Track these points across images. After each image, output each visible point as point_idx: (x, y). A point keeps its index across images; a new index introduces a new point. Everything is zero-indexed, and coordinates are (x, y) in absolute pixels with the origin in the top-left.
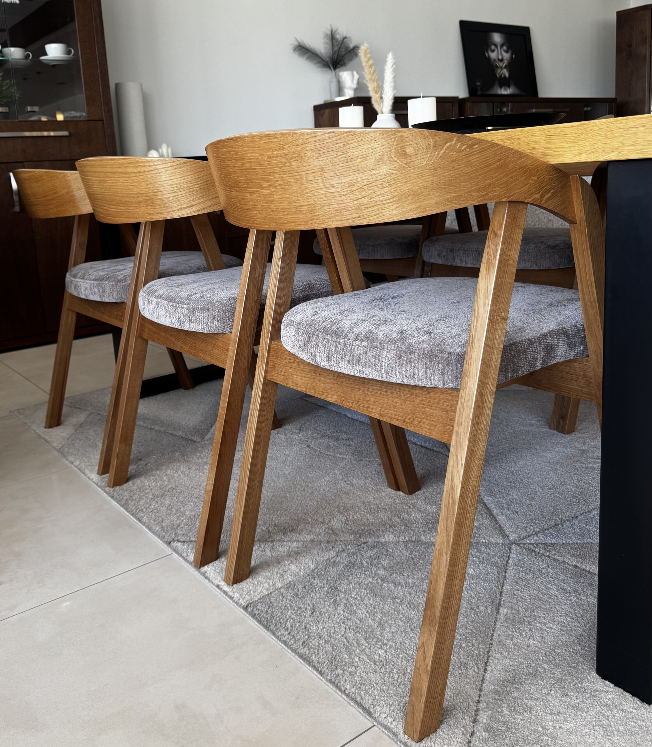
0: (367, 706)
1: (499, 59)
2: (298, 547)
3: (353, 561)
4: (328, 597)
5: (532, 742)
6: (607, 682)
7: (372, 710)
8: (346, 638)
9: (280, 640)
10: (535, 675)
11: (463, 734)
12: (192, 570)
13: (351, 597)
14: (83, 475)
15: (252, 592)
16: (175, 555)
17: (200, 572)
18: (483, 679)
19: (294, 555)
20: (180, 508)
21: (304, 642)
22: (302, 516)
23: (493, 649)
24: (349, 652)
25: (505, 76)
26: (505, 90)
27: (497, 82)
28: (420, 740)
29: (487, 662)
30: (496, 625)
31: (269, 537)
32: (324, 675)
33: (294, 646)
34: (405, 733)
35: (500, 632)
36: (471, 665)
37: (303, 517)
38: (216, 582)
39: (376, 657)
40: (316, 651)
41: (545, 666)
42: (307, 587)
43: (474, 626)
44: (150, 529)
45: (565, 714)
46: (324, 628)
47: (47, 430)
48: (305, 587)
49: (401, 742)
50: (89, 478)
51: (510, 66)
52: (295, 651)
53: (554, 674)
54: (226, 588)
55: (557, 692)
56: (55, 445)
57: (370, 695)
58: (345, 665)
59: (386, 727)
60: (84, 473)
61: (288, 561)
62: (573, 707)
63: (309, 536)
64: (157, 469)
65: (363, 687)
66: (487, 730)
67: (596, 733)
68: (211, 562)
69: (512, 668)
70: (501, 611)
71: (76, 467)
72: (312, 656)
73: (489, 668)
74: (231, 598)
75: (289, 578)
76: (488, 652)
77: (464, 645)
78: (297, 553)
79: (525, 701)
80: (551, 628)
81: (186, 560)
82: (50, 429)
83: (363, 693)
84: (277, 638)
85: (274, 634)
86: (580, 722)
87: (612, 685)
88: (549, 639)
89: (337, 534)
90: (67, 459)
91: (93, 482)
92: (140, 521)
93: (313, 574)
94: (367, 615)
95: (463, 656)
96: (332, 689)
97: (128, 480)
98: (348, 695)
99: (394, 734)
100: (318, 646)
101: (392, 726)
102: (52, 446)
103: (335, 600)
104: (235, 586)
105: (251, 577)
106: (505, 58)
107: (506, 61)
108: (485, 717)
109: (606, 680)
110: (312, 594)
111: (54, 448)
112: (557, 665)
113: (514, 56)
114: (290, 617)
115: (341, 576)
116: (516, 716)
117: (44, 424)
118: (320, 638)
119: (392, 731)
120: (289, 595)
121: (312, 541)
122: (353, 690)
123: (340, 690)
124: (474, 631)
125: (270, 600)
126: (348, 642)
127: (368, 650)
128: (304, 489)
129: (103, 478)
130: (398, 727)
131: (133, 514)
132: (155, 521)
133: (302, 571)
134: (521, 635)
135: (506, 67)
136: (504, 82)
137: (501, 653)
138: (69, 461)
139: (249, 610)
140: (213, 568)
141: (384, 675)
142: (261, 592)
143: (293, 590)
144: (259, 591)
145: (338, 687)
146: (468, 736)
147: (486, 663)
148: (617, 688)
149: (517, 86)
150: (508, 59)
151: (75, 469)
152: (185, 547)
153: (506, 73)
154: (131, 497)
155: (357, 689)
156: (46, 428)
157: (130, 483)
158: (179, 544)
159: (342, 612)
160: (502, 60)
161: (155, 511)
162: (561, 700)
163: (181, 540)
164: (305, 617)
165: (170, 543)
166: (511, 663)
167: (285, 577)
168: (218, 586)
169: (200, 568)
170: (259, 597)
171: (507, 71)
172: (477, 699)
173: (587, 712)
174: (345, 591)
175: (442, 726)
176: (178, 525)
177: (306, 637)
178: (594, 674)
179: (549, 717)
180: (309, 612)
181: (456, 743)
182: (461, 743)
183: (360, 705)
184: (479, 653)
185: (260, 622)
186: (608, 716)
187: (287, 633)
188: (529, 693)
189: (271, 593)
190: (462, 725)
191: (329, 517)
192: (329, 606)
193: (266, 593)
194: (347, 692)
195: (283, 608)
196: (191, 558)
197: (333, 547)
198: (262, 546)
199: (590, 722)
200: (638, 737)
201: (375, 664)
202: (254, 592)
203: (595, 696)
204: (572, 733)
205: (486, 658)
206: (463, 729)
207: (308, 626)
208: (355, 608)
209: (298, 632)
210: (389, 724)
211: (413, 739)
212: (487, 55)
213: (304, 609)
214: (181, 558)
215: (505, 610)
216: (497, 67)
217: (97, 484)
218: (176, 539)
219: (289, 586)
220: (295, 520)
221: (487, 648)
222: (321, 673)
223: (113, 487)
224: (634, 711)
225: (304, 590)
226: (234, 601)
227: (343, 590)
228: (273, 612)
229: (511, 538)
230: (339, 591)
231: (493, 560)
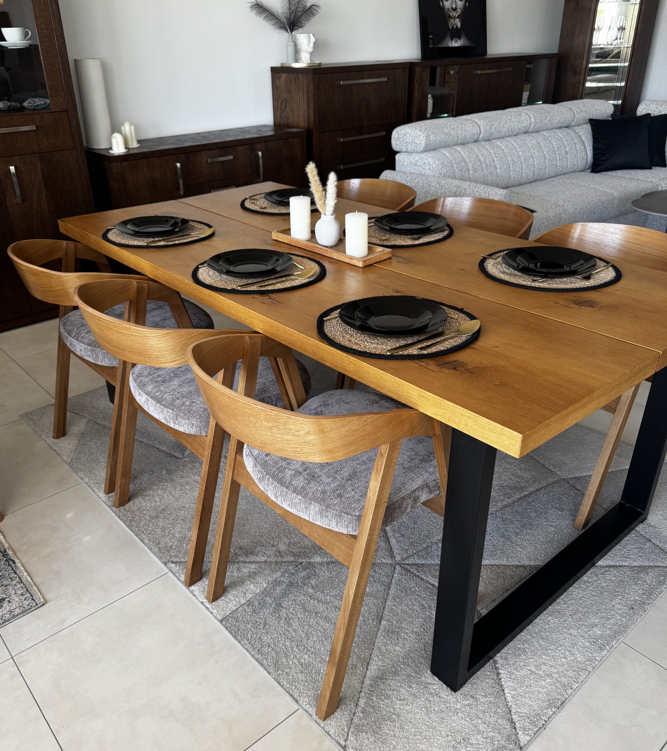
0: (295, 696)
1: (452, 8)
2: (256, 569)
3: (292, 581)
4: (274, 612)
5: (386, 719)
6: (435, 677)
7: (298, 699)
8: (285, 646)
9: (244, 647)
10: (395, 673)
11: (349, 715)
12: (184, 588)
13: (290, 612)
14: (93, 492)
15: (225, 608)
16: (170, 574)
17: (189, 590)
18: (365, 675)
19: (252, 576)
20: (171, 530)
21: (259, 650)
22: (259, 538)
23: (373, 653)
24: (287, 657)
25: (457, 27)
26: (456, 41)
27: (449, 34)
28: (325, 719)
29: (369, 662)
30: (377, 634)
31: (236, 559)
32: (271, 675)
33: (252, 653)
34: (316, 715)
35: (379, 640)
36: (359, 666)
37: (260, 540)
38: (201, 600)
39: (303, 660)
40: (266, 656)
41: (402, 666)
42: (261, 604)
43: (364, 636)
44: (151, 549)
45: (408, 700)
46: (271, 638)
47: (55, 440)
48: (260, 604)
49: (314, 720)
50: (98, 496)
51: (463, 17)
52: (253, 656)
53: (406, 671)
54: (207, 605)
55: (406, 685)
56: (65, 458)
57: (298, 690)
58: (284, 667)
59: (306, 711)
61: (249, 581)
62: (412, 695)
63: (263, 558)
64: (150, 489)
65: (294, 684)
66: (362, 712)
67: (422, 712)
68: (196, 582)
69: (383, 668)
70: (382, 623)
71: (86, 483)
72: (263, 660)
73: (369, 667)
74: (212, 613)
75: (249, 596)
76: (370, 655)
77: (356, 651)
78: (255, 574)
79: (387, 691)
80: (410, 637)
81: (179, 579)
82: (58, 440)
83: (293, 688)
84: (242, 645)
85: (240, 642)
86: (415, 705)
87: (437, 679)
88: (408, 645)
89: (282, 556)
90: (77, 475)
91: (102, 500)
92: (143, 542)
93: (265, 593)
94: (299, 627)
95: (355, 659)
96: (275, 684)
97: (129, 500)
98: (285, 689)
99: (311, 715)
100: (268, 653)
101: (309, 710)
102: (63, 459)
103: (279, 615)
104: (213, 603)
105: (224, 595)
106: (458, 7)
107: (459, 10)
108: (363, 703)
109: (435, 675)
110: (265, 610)
111: (65, 461)
112: (409, 665)
113: (467, 4)
114: (250, 630)
115: (285, 594)
116: (380, 702)
117: (51, 434)
118: (269, 646)
119: (309, 713)
120: (249, 610)
121: (265, 562)
122: (288, 686)
123: (280, 685)
124: (364, 639)
125: (237, 615)
126: (286, 649)
127: (298, 655)
128: (261, 512)
129: (110, 497)
130: (312, 711)
131: (136, 535)
132: (153, 543)
133: (258, 589)
134: (392, 642)
135: (458, 17)
136: (456, 34)
137: (378, 657)
138: (79, 477)
139: (224, 623)
140: (198, 588)
141: (307, 674)
142: (231, 608)
143: (252, 606)
144: (230, 607)
145: (279, 683)
146: (352, 715)
147: (368, 664)
148: (440, 681)
149: (468, 37)
150: (462, 8)
151: (86, 485)
152: (177, 568)
153: (458, 23)
154: (133, 518)
155: (290, 685)
156: (54, 438)
157: (131, 503)
158: (173, 565)
159: (283, 625)
160: (455, 10)
161: (153, 532)
162: (407, 691)
163: (174, 561)
164: (260, 629)
165: (167, 563)
166: (382, 664)
167: (247, 595)
168: (202, 603)
169: (189, 587)
170: (230, 612)
171: (460, 21)
172: (360, 689)
173: (419, 699)
174: (286, 607)
175: (338, 710)
176: (171, 547)
177: (260, 646)
178: (429, 672)
179: (398, 702)
180: (262, 625)
181: (344, 721)
182: (347, 721)
183: (292, 696)
184: (365, 656)
185: (231, 633)
186: (431, 701)
187: (248, 643)
188: (390, 686)
189: (237, 609)
190: (349, 709)
191: (278, 540)
192: (275, 620)
193: (234, 608)
194: (284, 687)
195: (245, 622)
196: (183, 578)
197: (279, 568)
198: (231, 567)
199: (420, 705)
200: (444, 714)
201: (302, 666)
202: (226, 608)
203: (426, 687)
204: (409, 712)
205: (368, 660)
206: (349, 712)
207: (262, 637)
208: (292, 622)
209: (255, 642)
210: (308, 709)
211: (320, 719)
212: (441, 4)
213: (259, 623)
214: (175, 577)
215: (385, 622)
216: (450, 17)
217: (105, 503)
218: (170, 560)
219: (249, 603)
220: (254, 542)
221: (370, 652)
222: (269, 673)
223: (118, 508)
224: (446, 697)
225: (260, 607)
226: (213, 616)
227: (285, 606)
228: (239, 625)
229: (397, 559)
230: (282, 607)
231: (382, 579)
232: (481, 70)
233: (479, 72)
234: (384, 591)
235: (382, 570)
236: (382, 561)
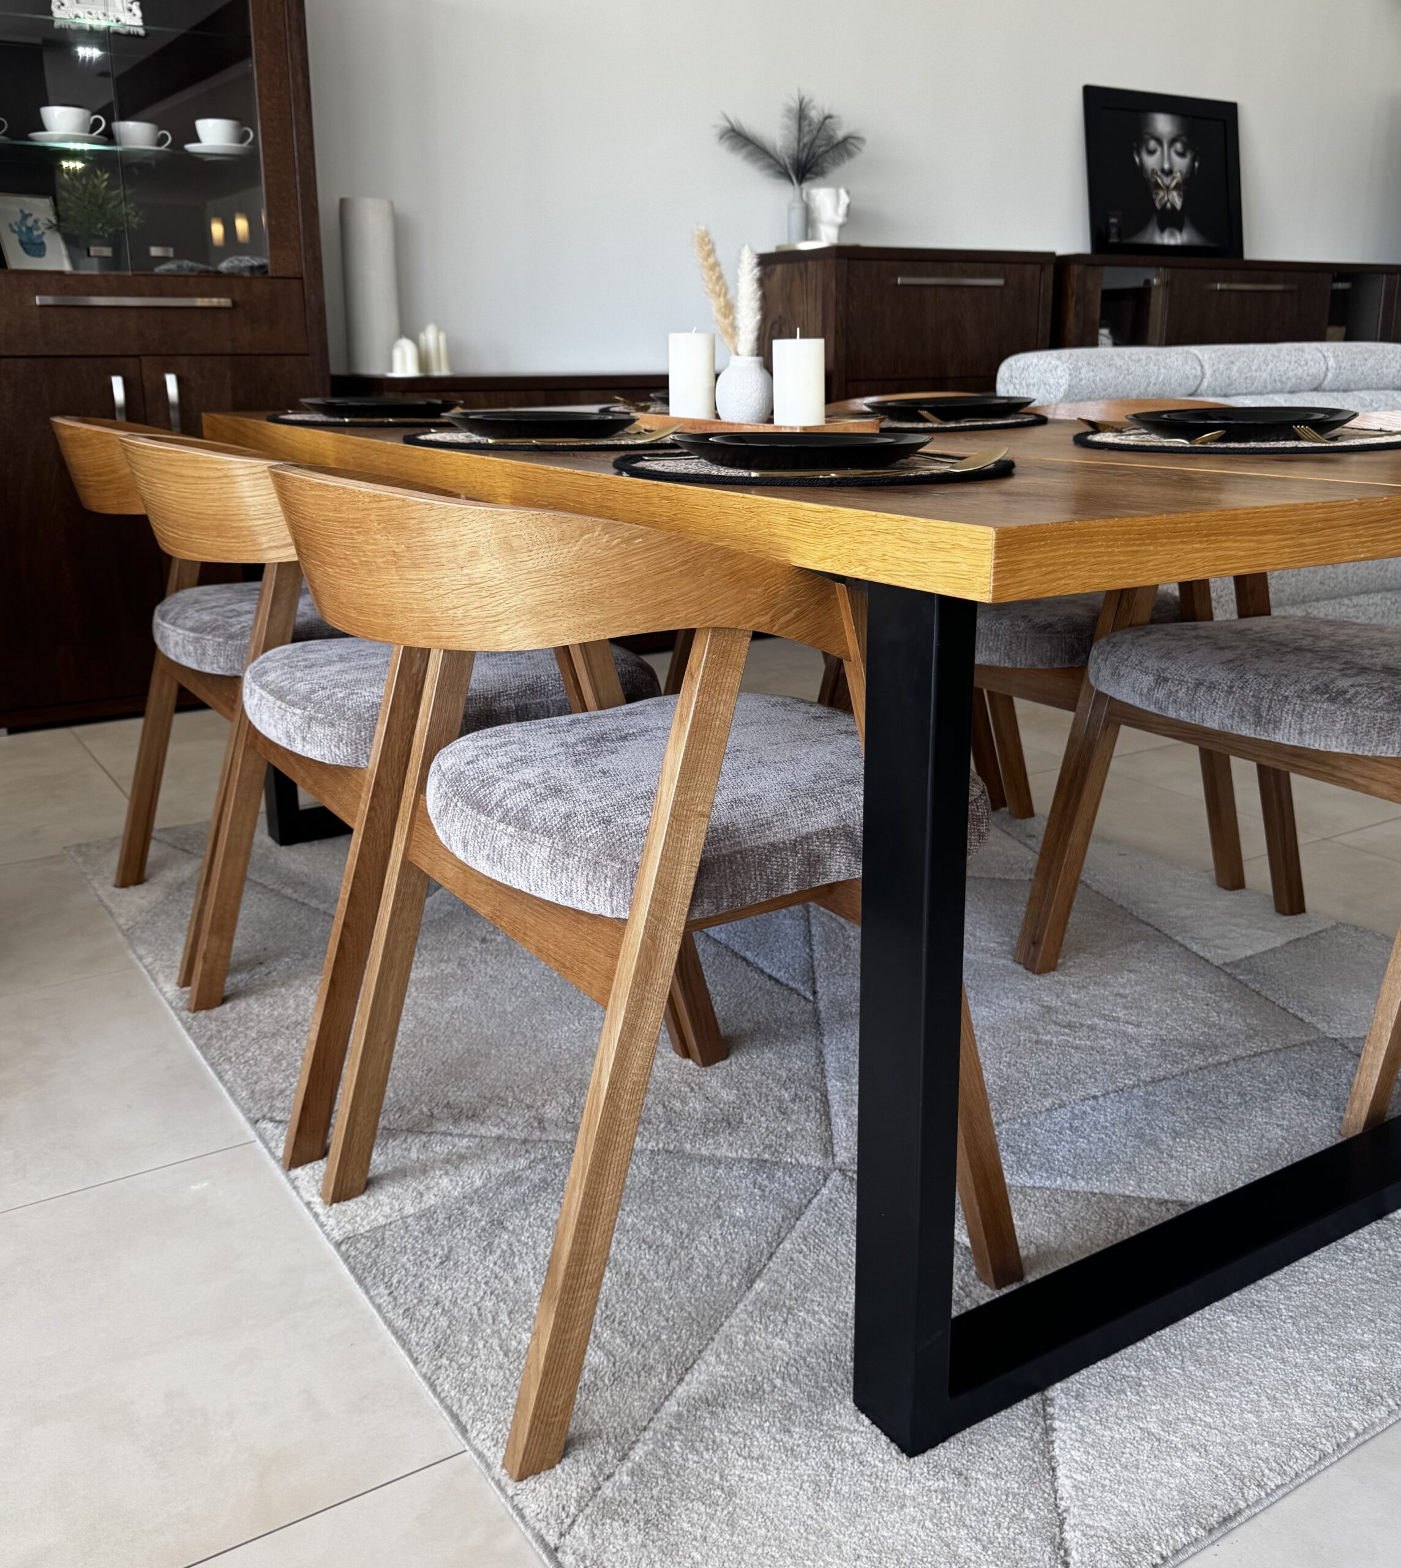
0: (464, 1419)
1: (1163, 170)
2: (469, 1148)
3: (549, 1179)
4: (480, 1237)
5: (693, 1497)
6: (863, 1416)
7: (468, 1427)
8: (479, 1309)
9: (373, 1303)
10: (755, 1394)
11: (593, 1475)
12: (277, 1171)
13: (519, 1241)
14: (152, 984)
15: (358, 1219)
16: (259, 1144)
17: (287, 1176)
18: (671, 1393)
19: (455, 1161)
20: (296, 1060)
21: (408, 1310)
22: (501, 1091)
23: (710, 1347)
24: (474, 1329)
25: (1173, 206)
26: (1172, 235)
27: (1155, 220)
28: (521, 1478)
29: (691, 1367)
30: (735, 1308)
31: (428, 1126)
32: (419, 1365)
33: (390, 1315)
34: (503, 1466)
35: (734, 1322)
36: (659, 1370)
37: (501, 1094)
38: (307, 1197)
39: (514, 1343)
40: (421, 1326)
41: (778, 1382)
42: (452, 1218)
43: (697, 1308)
44: (232, 1093)
45: (770, 1459)
46: (451, 1289)
47: (117, 890)
48: (449, 1218)
49: (493, 1478)
50: (161, 990)
51: (1188, 186)
52: (389, 1323)
53: (786, 1395)
54: (319, 1209)
55: (774, 1425)
56: (122, 921)
57: (475, 1404)
58: (458, 1353)
59: (480, 1455)
60: (155, 980)
61: (441, 1169)
62: (786, 1450)
63: (496, 1129)
64: (283, 985)
65: (470, 1390)
66: (632, 1473)
67: (801, 1492)
68: (311, 1161)
69: (723, 1380)
70: (756, 1286)
71: (146, 967)
72: (411, 1332)
73: (688, 1378)
74: (322, 1225)
75: (430, 1200)
76: (700, 1352)
77: (664, 1337)
78: (462, 1157)
79: (717, 1434)
80: (821, 1321)
81: (272, 1154)
82: (124, 890)
83: (466, 1398)
84: (371, 1298)
85: (367, 1292)
86: (785, 1473)
87: (867, 1422)
88: (809, 1339)
89: (544, 1128)
90: (134, 952)
91: (166, 998)
92: (221, 1078)
93: (476, 1197)
94: (532, 1273)
95: (655, 1354)
96: (425, 1387)
97: (224, 1000)
98: (442, 1401)
99: (488, 1466)
100: (428, 1319)
101: (489, 1454)
102: (117, 923)
103: (490, 1244)
104: (335, 1205)
105: (368, 1192)
106: (1176, 169)
107: (1178, 175)
108: (641, 1453)
109: (863, 1412)
110: (457, 1230)
111: (119, 927)
112: (796, 1382)
113: (1196, 164)
114: (403, 1266)
115: (521, 1203)
116: (690, 1456)
117: (113, 879)
118: (437, 1304)
119: (486, 1462)
120: (418, 1228)
121: (499, 1138)
122: (453, 1393)
123: (434, 1391)
124: (694, 1315)
125: (383, 1234)
126: (480, 1315)
127: (506, 1331)
128: (526, 1043)
129: (184, 993)
130: (496, 1456)
131: (212, 1065)
132: (243, 1080)
133: (459, 1189)
134: (767, 1327)
135: (1177, 187)
136: (1170, 220)
137: (718, 1356)
138: (137, 955)
139: (343, 1248)
140: (311, 1173)
141: (512, 1374)
142: (376, 1219)
143: (428, 1221)
144: (372, 1218)
145: (433, 1386)
146: (601, 1479)
147: (687, 1370)
148: (874, 1428)
149: (1199, 228)
150: (1184, 170)
151: (144, 970)
152: (278, 1132)
153: (1176, 200)
154: (219, 1032)
155: (459, 1391)
156: (116, 886)
157: (227, 1006)
158: (270, 1125)
159: (491, 1265)
160: (1169, 173)
161: (252, 1062)
162: (774, 1439)
163: (278, 1118)
164: (428, 1267)
165: (257, 1121)
166: (725, 1374)
167: (425, 1198)
168: (308, 1204)
169: (289, 1170)
170: (368, 1228)
171: (1179, 195)
172: (644, 1424)
173: (802, 1460)
174: (514, 1229)
175: (565, 1461)
176: (281, 1092)
177: (415, 1301)
178: (849, 1403)
179: (741, 1462)
180: (438, 1261)
181: (573, 1488)
182: (582, 1489)
183: (455, 1417)
184: (684, 1352)
185: (353, 1270)
186: (834, 1469)
187: (387, 1292)
188: (729, 1423)
189: (390, 1224)
190: (597, 1461)
191: (546, 1097)
192: (475, 1253)
193: (382, 1221)
194: (442, 1395)
195: (398, 1249)
196: (280, 1153)
197: (527, 1151)
198: (409, 1140)
199: (801, 1476)
200: (864, 1504)
201: (506, 1355)
202: (362, 1219)
203: (831, 1436)
204: (763, 1489)
205: (691, 1361)
206: (595, 1468)
207: (426, 1283)
208: (516, 1260)
209: (406, 1293)
210: (485, 1451)
211: (511, 1477)
212: (1137, 160)
213: (431, 1255)
214: (265, 1151)
215: (762, 1285)
216: (1158, 186)
217: (170, 1004)
218: (269, 1115)
219: (428, 1214)
220: (485, 1098)
221: (701, 1344)
222: (416, 1362)
223: (195, 1011)
224: (880, 1465)
225: (446, 1223)
226: (324, 1232)
227: (511, 1228)
228: (379, 1255)
229: (838, 1159)
230: (505, 1229)
231: (786, 1195)
232: (1223, 281)
233: (1219, 286)
234: (783, 1220)
235: (791, 1176)
236: (797, 1160)
